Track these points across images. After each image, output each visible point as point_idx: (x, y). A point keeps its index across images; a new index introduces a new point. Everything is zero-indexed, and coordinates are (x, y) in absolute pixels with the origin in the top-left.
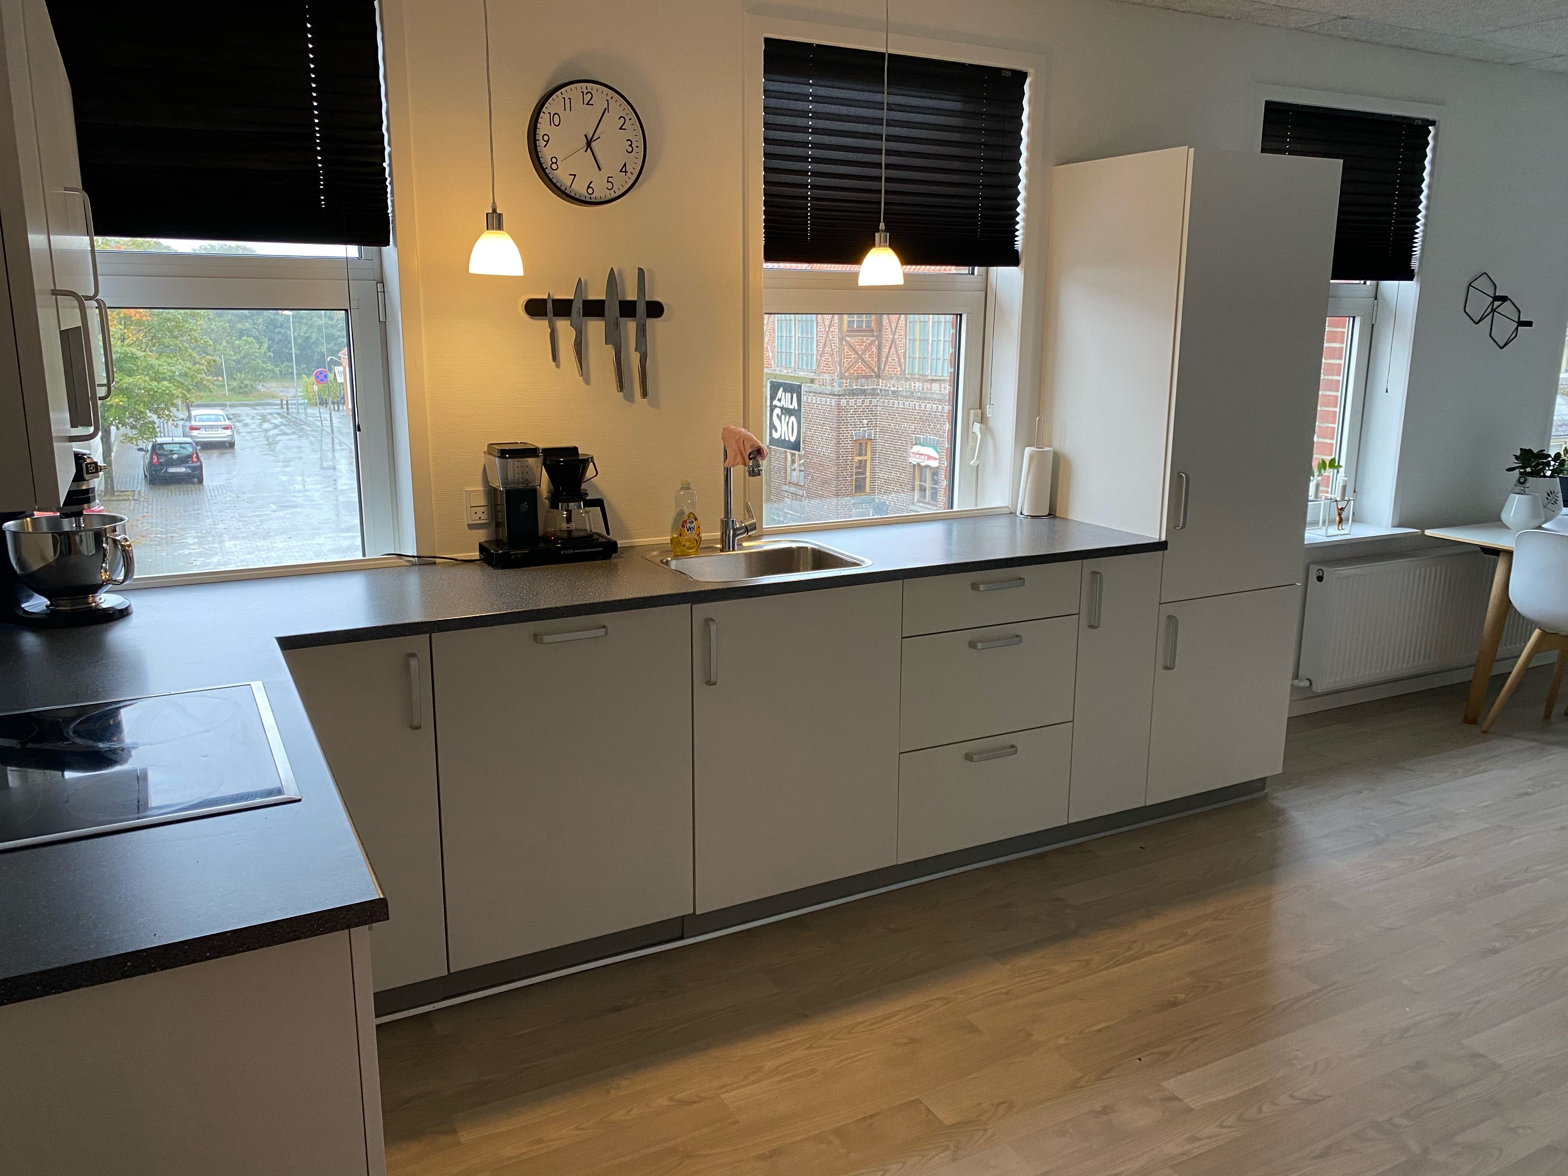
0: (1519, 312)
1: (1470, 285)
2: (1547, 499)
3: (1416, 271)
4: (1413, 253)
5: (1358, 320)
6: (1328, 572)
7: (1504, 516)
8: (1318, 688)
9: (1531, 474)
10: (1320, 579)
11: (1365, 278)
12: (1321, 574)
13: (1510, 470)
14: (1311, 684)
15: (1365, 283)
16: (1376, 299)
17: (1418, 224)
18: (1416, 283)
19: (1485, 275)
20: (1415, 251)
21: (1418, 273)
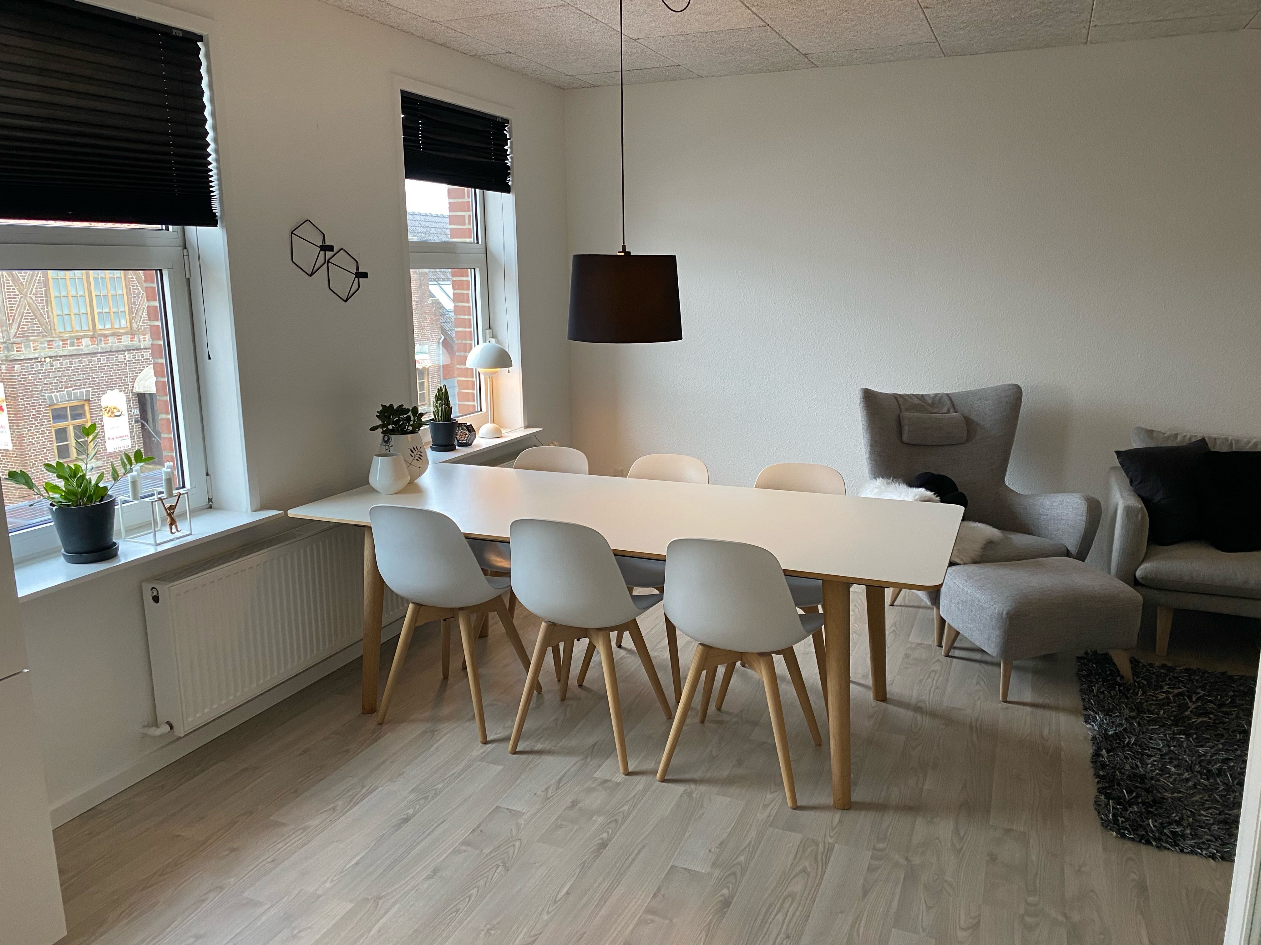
0: (357, 263)
1: (292, 233)
2: (411, 456)
3: (218, 214)
4: (212, 194)
5: (165, 273)
6: (163, 590)
7: (371, 480)
8: (180, 731)
9: (393, 432)
10: (156, 599)
11: (166, 221)
12: (155, 593)
13: (374, 429)
14: (172, 728)
15: (167, 229)
16: (185, 248)
17: (210, 159)
18: (221, 229)
19: (308, 222)
20: (213, 192)
21: (221, 218)
